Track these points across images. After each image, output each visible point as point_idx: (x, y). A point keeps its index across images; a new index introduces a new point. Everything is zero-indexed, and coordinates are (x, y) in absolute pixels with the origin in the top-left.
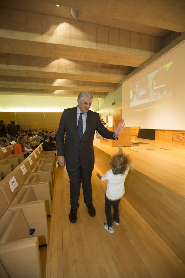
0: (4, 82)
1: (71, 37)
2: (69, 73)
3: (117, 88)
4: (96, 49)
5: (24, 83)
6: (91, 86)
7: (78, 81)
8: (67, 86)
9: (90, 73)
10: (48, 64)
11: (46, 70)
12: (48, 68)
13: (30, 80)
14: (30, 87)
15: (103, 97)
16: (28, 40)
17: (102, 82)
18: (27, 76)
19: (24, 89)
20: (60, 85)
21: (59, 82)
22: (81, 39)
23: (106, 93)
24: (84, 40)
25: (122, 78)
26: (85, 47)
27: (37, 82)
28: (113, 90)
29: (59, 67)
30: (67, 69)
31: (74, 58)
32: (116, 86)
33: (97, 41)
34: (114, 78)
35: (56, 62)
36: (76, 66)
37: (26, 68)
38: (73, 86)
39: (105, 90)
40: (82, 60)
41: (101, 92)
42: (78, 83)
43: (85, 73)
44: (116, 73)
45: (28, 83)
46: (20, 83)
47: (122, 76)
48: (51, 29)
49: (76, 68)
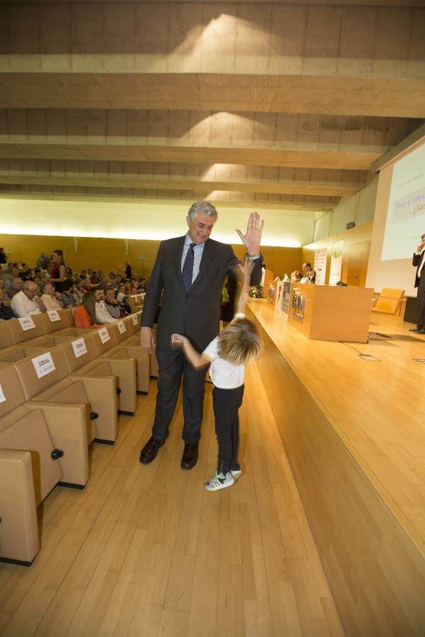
0: (104, 175)
1: (236, 51)
2: (238, 147)
3: (365, 183)
4: (302, 76)
5: (142, 176)
6: (294, 179)
7: (263, 167)
8: (234, 180)
9: (290, 146)
10: (189, 128)
11: (184, 142)
12: (189, 137)
13: (154, 167)
14: (155, 186)
15: (327, 208)
16: (137, 72)
17: (323, 170)
18: (144, 160)
19: (145, 189)
20: (218, 180)
21: (217, 171)
22: (261, 52)
23: (336, 197)
24: (269, 55)
25: (378, 155)
26: (271, 72)
27: (169, 173)
28: (355, 189)
29: (214, 134)
30: (231, 138)
31: (245, 108)
32: (363, 178)
33: (305, 54)
34: (355, 155)
35: (207, 123)
36: (254, 129)
37: (140, 141)
38: (251, 181)
39: (331, 189)
40: (266, 111)
41: (322, 196)
42: (264, 172)
43: (277, 146)
44: (363, 142)
45: (150, 177)
46: (135, 176)
47: (379, 148)
48: (190, 38)
49: (256, 135)
